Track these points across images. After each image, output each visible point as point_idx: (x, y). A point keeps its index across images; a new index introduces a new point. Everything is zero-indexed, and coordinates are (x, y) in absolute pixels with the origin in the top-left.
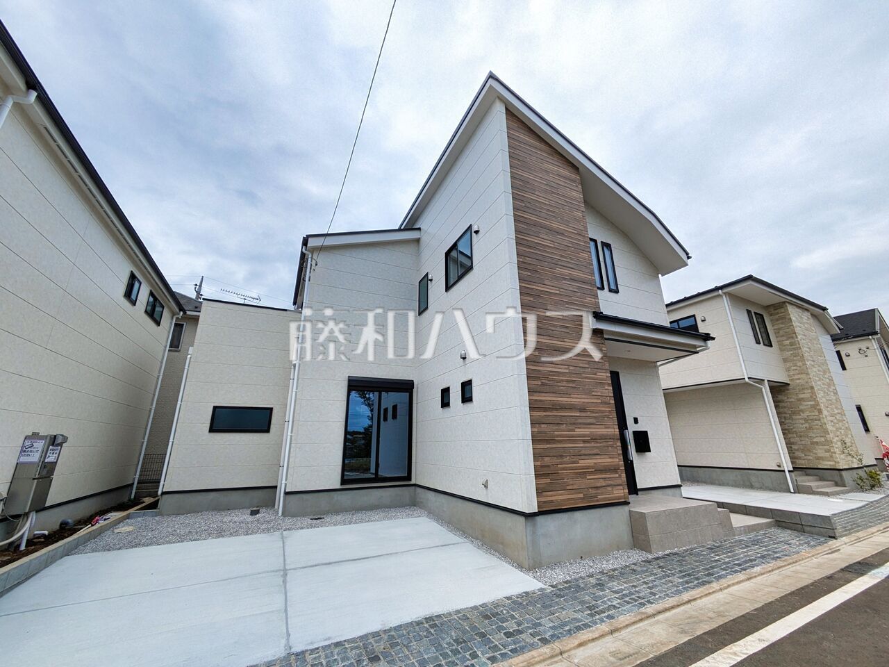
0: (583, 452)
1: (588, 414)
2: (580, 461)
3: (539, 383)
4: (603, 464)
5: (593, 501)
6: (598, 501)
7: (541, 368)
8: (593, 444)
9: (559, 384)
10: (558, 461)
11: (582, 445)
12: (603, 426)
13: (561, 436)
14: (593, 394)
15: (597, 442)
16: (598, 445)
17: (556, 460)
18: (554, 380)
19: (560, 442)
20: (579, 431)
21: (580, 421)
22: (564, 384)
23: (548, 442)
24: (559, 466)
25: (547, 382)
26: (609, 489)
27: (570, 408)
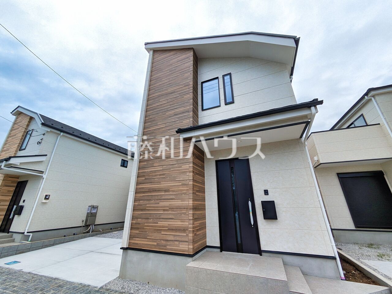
0: (162, 217)
1: (171, 193)
2: (159, 223)
3: (144, 178)
4: (176, 225)
5: (163, 249)
6: (166, 249)
7: (146, 171)
8: (170, 212)
9: (155, 177)
10: (145, 221)
11: (162, 212)
12: (180, 200)
13: (150, 207)
14: (177, 180)
15: (173, 211)
16: (174, 212)
17: (144, 221)
18: (152, 176)
19: (148, 210)
20: (162, 204)
21: (163, 198)
22: (158, 177)
23: (142, 210)
24: (146, 224)
25: (148, 177)
26: (177, 243)
27: (159, 190)
